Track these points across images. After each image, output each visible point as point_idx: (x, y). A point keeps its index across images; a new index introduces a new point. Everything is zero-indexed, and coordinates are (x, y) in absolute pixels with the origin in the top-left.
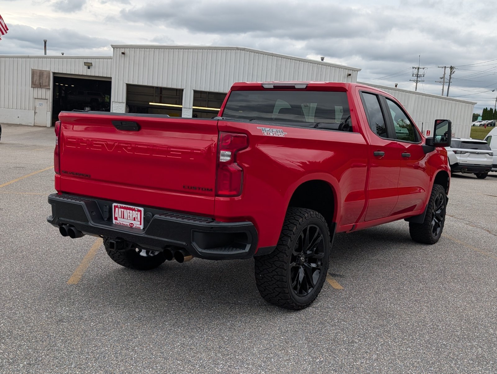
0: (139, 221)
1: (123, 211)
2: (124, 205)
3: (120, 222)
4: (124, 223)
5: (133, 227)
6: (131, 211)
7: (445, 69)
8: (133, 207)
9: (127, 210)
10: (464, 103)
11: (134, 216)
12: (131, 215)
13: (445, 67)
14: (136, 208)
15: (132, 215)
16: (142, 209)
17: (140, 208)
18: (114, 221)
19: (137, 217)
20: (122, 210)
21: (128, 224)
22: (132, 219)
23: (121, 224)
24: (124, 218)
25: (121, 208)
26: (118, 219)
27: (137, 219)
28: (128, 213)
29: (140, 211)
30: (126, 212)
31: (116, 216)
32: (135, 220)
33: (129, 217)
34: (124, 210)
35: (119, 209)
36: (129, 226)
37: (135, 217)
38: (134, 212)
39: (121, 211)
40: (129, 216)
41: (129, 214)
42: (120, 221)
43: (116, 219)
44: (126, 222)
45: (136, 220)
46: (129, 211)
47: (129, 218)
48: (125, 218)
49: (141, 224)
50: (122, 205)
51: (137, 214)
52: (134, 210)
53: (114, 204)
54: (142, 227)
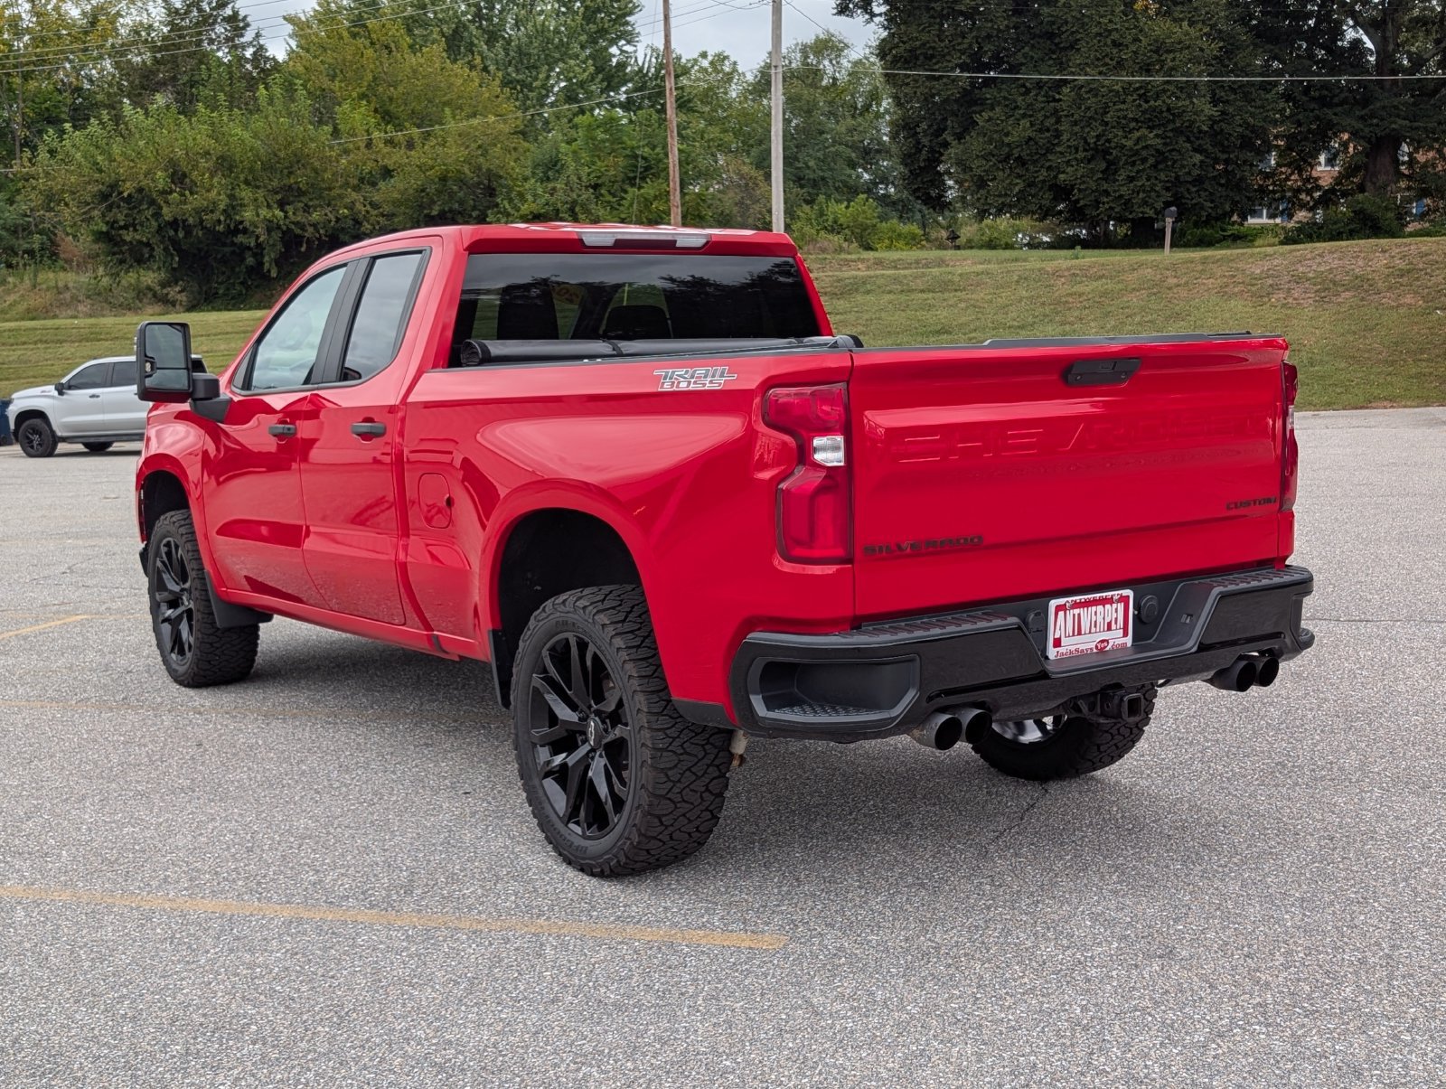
0: (1122, 626)
1: (1079, 615)
2: (1083, 598)
3: (1069, 648)
4: (1082, 647)
5: (1107, 649)
6: (1100, 608)
8: (1109, 594)
9: (1090, 608)
11: (1107, 620)
12: (1100, 619)
14: (1116, 594)
15: (1104, 618)
16: (1128, 592)
17: (1125, 592)
18: (1052, 653)
19: (1116, 619)
20: (1076, 611)
21: (1093, 645)
22: (1102, 630)
23: (1071, 652)
24: (1079, 633)
25: (1075, 608)
26: (1064, 641)
27: (1116, 623)
28: (1093, 614)
29: (1124, 600)
30: (1086, 615)
31: (1057, 634)
32: (1109, 628)
33: (1095, 626)
34: (1082, 609)
35: (1069, 611)
36: (1095, 651)
37: (1111, 621)
38: (1108, 606)
39: (1074, 615)
40: (1095, 622)
41: (1094, 619)
42: (1071, 645)
43: (1057, 643)
44: (1087, 643)
45: (1113, 627)
46: (1094, 608)
47: (1093, 629)
48: (1083, 631)
49: (1125, 634)
50: (1077, 598)
51: (1116, 610)
52: (1110, 601)
53: (1054, 603)
54: (1129, 640)
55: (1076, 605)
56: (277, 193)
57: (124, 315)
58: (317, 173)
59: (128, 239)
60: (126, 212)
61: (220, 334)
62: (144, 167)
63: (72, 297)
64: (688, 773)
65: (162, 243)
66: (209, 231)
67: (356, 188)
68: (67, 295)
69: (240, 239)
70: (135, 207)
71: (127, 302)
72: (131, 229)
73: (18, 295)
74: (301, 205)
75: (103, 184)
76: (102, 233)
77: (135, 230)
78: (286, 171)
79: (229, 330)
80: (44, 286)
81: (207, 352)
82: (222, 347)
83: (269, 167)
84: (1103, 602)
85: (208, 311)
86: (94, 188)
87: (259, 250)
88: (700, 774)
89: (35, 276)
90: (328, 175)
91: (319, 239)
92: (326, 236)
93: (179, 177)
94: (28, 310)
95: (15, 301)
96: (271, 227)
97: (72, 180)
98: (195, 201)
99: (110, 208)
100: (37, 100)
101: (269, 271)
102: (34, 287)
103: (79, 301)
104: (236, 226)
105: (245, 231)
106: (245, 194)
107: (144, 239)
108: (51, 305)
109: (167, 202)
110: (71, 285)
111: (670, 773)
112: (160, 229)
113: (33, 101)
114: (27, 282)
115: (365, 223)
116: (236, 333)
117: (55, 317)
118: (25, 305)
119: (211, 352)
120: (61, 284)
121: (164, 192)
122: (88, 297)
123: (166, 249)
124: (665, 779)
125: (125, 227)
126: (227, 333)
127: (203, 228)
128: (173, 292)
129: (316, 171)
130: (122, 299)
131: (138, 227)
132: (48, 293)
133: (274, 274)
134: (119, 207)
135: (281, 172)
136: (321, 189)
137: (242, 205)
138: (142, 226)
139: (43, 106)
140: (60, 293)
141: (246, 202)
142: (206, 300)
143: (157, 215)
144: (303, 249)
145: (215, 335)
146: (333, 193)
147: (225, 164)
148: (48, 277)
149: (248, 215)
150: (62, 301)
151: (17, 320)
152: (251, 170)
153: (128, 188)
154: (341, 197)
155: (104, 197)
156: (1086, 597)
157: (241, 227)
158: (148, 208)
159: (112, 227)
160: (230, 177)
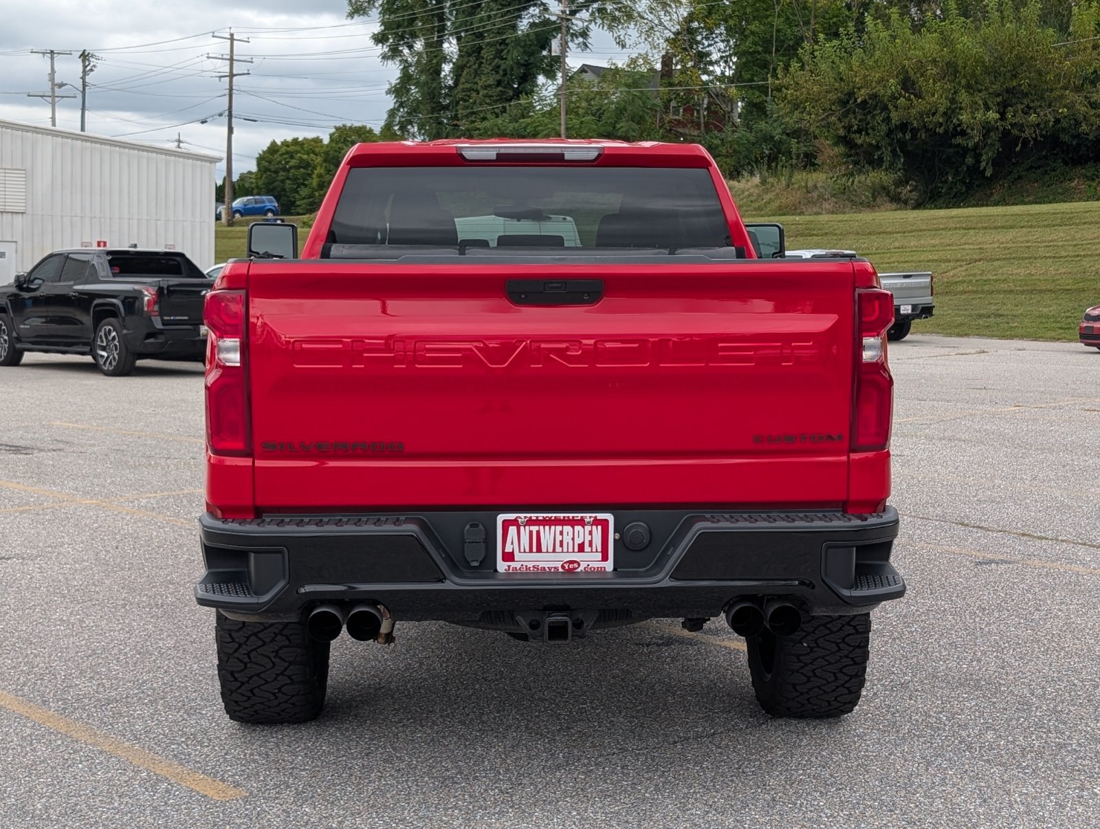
0: (599, 550)
1: (538, 533)
2: (541, 516)
3: (525, 564)
4: (541, 565)
5: (579, 570)
6: (568, 529)
7: (52, 59)
8: (578, 516)
9: (553, 527)
10: (189, 158)
11: (578, 541)
12: (567, 539)
13: (52, 52)
14: (588, 517)
15: (573, 539)
16: (609, 517)
17: (601, 516)
18: (502, 566)
19: (591, 542)
20: (534, 529)
21: (559, 565)
22: (571, 550)
23: (527, 569)
24: (539, 550)
25: (529, 525)
26: (517, 556)
27: (591, 546)
28: (558, 533)
29: (604, 524)
30: (548, 535)
31: (508, 549)
32: (581, 548)
33: (561, 545)
34: (542, 527)
35: (522, 528)
36: (561, 570)
37: (583, 543)
38: (578, 528)
39: (531, 532)
40: (561, 543)
41: (559, 538)
42: (526, 560)
43: (509, 557)
44: (550, 561)
45: (587, 548)
46: (559, 528)
47: (558, 549)
48: (544, 549)
49: (605, 558)
50: (534, 516)
51: (591, 533)
52: (582, 522)
53: (501, 518)
54: (609, 566)
55: (530, 522)
56: (998, 95)
57: (860, 212)
58: (1041, 75)
59: (859, 142)
60: (859, 117)
61: (914, 231)
62: (877, 76)
63: (819, 196)
64: (253, 638)
65: (890, 145)
66: (932, 133)
67: (1078, 89)
68: (815, 194)
69: (959, 140)
70: (870, 112)
71: (867, 201)
72: (863, 133)
73: (773, 193)
74: (1020, 107)
75: (842, 92)
76: (841, 137)
77: (868, 134)
78: (1008, 75)
79: (924, 227)
80: (796, 186)
81: (899, 248)
82: (912, 244)
83: (993, 71)
84: (573, 523)
85: (931, 209)
86: (833, 96)
87: (976, 151)
88: (267, 640)
89: (791, 177)
90: (1050, 77)
91: (1035, 139)
92: (1041, 136)
93: (907, 84)
94: (780, 208)
95: (770, 199)
96: (987, 128)
97: (815, 89)
98: (920, 105)
99: (846, 115)
100: (827, 16)
101: (985, 169)
102: (788, 186)
103: (825, 200)
104: (955, 128)
105: (963, 133)
106: (963, 97)
107: (874, 142)
108: (800, 203)
109: (896, 107)
110: (819, 185)
111: (234, 635)
112: (890, 133)
113: (824, 18)
114: (783, 181)
115: (1083, 124)
116: (929, 230)
117: (802, 213)
118: (777, 203)
119: (902, 247)
120: (810, 184)
121: (894, 98)
122: (834, 196)
123: (894, 152)
124: (231, 640)
125: (859, 131)
126: (921, 230)
127: (927, 130)
128: (905, 191)
129: (1040, 73)
130: (864, 198)
131: (870, 131)
132: (799, 192)
133: (988, 173)
134: (854, 113)
135: (1005, 75)
136: (1043, 90)
137: (961, 109)
138: (874, 130)
139: (831, 21)
140: (808, 192)
141: (963, 105)
142: (930, 198)
143: (887, 120)
144: (1018, 149)
145: (910, 232)
146: (1053, 95)
147: (951, 70)
148: (800, 177)
149: (964, 117)
150: (810, 200)
151: (769, 216)
152: (974, 75)
153: (861, 96)
154: (1062, 97)
155: (844, 103)
156: (545, 515)
157: (959, 129)
158: (881, 113)
159: (849, 132)
160: (953, 81)
